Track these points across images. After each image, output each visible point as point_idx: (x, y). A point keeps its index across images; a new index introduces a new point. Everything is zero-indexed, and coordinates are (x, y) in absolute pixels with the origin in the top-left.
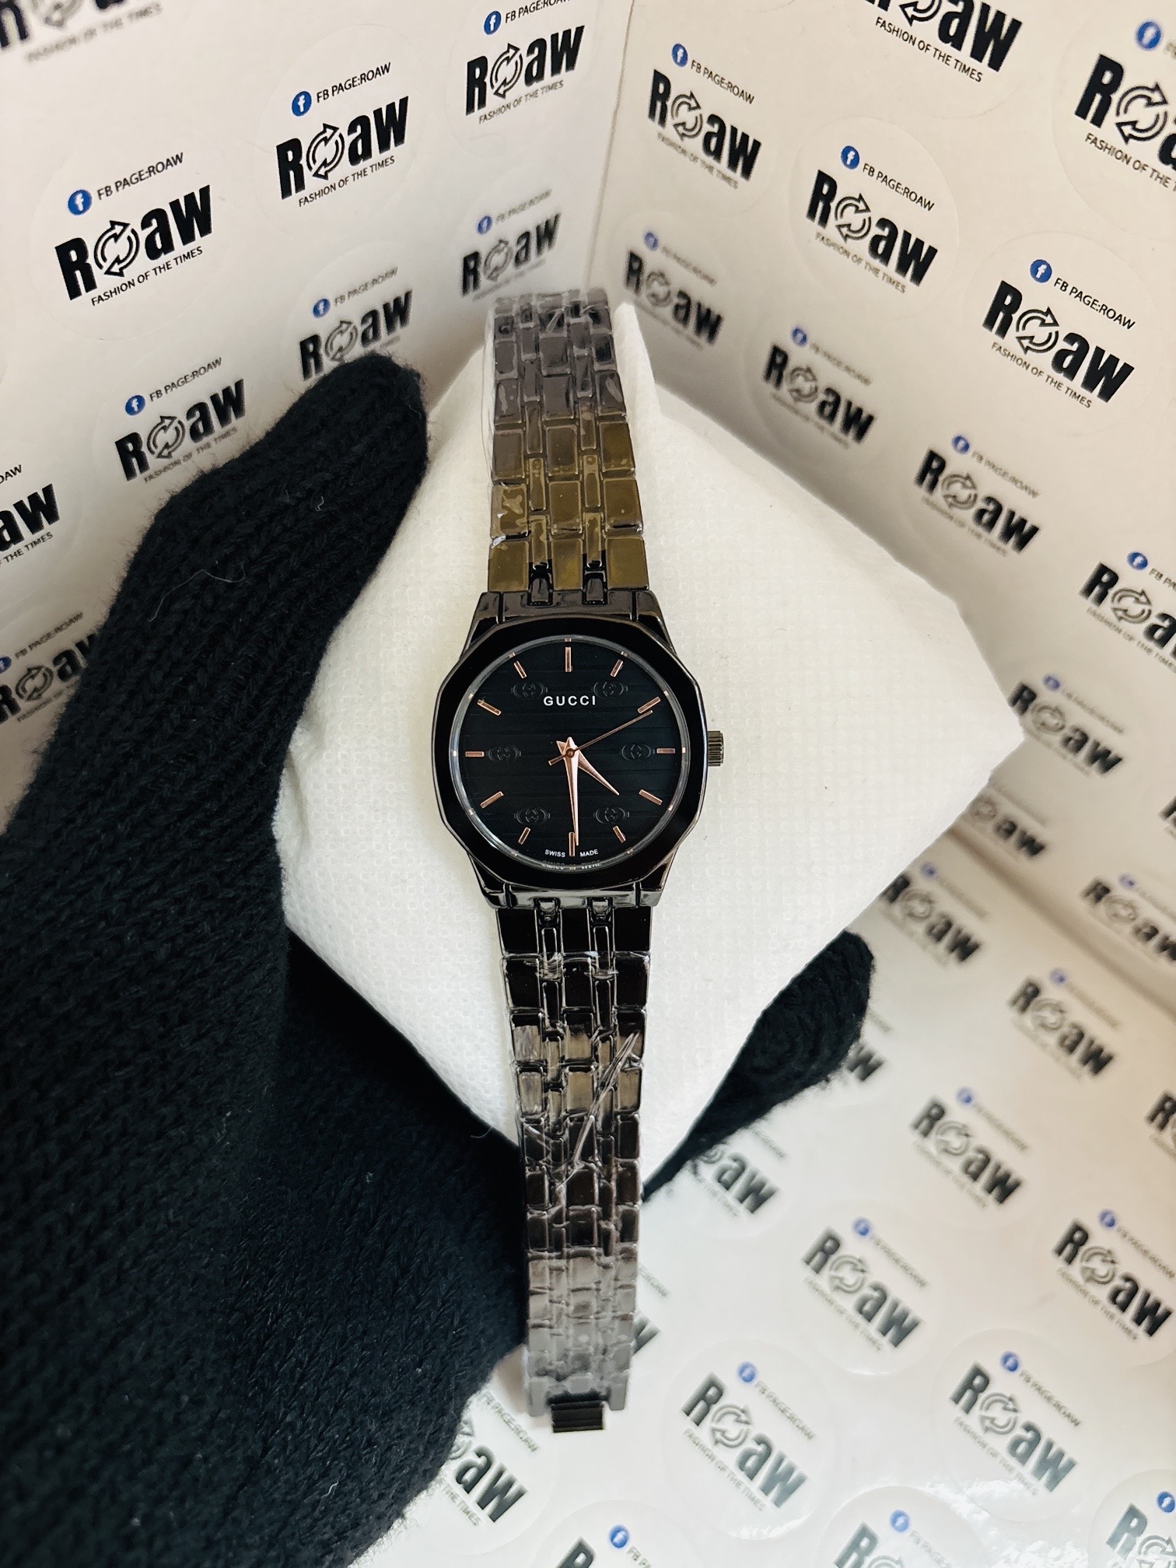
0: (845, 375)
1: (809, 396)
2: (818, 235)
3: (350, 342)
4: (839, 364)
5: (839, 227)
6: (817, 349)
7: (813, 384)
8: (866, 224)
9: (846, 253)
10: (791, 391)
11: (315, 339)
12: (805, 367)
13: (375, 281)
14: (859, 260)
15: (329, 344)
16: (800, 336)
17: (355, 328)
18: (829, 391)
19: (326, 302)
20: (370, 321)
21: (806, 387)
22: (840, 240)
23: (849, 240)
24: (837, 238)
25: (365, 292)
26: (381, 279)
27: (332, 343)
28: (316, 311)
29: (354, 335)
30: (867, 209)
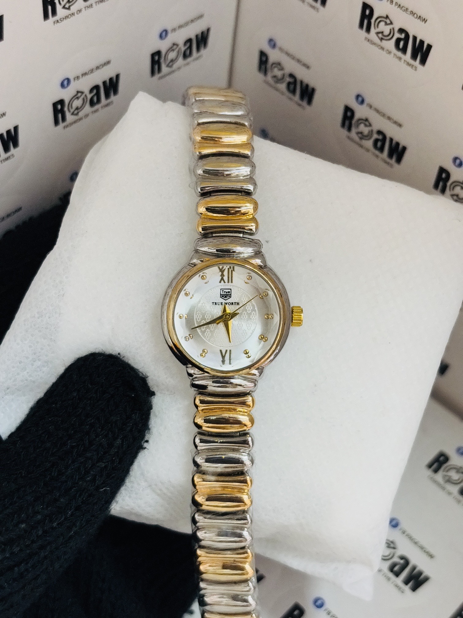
0: (388, 122)
1: (367, 136)
2: (366, 38)
3: (83, 104)
4: (383, 115)
5: (377, 33)
6: (371, 107)
7: (370, 128)
8: (392, 31)
9: (382, 48)
10: (358, 133)
11: (61, 102)
12: (364, 118)
13: (98, 68)
14: (390, 53)
15: (70, 105)
16: (360, 99)
17: (86, 96)
18: (379, 132)
19: (68, 80)
20: (95, 91)
21: (365, 130)
22: (377, 40)
23: (383, 41)
24: (376, 39)
25: (92, 74)
26: (101, 66)
27: (71, 105)
28: (62, 85)
29: (85, 100)
30: (391, 23)
